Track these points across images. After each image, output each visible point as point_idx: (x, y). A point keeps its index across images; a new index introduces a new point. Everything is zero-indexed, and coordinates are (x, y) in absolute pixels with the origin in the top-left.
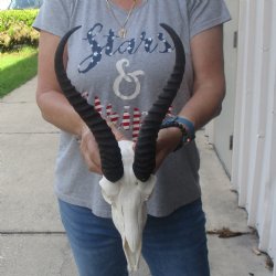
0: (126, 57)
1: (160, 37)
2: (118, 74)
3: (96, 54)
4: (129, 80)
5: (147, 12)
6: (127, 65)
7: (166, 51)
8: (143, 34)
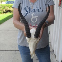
0: (34, 13)
1: (41, 8)
2: (32, 17)
3: (27, 13)
4: (34, 18)
5: (37, 3)
6: (34, 15)
7: (42, 11)
8: (37, 8)
